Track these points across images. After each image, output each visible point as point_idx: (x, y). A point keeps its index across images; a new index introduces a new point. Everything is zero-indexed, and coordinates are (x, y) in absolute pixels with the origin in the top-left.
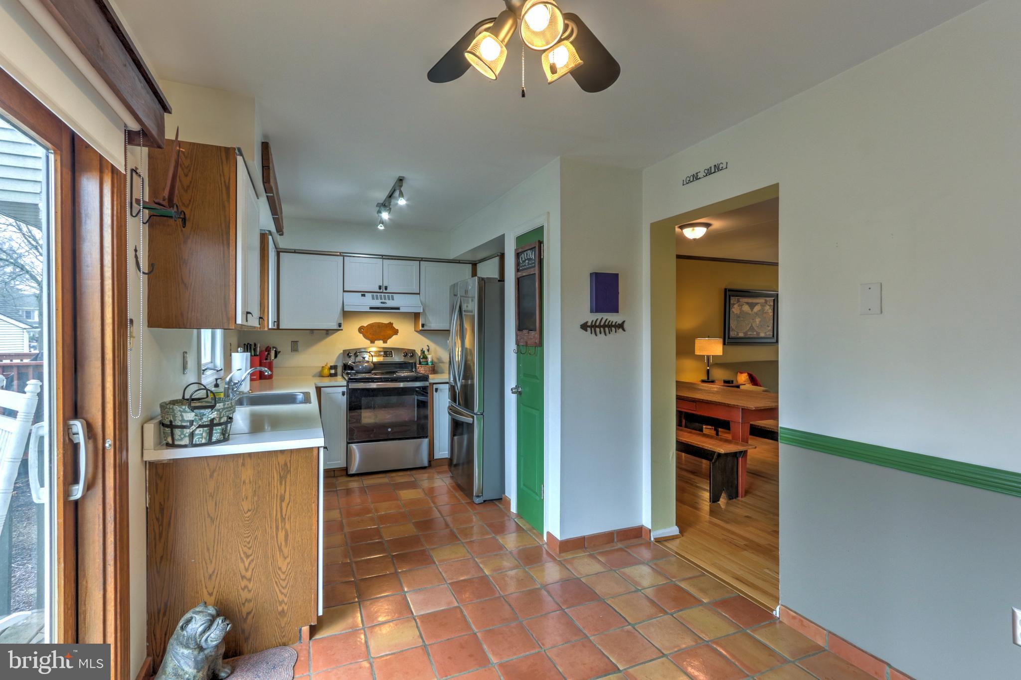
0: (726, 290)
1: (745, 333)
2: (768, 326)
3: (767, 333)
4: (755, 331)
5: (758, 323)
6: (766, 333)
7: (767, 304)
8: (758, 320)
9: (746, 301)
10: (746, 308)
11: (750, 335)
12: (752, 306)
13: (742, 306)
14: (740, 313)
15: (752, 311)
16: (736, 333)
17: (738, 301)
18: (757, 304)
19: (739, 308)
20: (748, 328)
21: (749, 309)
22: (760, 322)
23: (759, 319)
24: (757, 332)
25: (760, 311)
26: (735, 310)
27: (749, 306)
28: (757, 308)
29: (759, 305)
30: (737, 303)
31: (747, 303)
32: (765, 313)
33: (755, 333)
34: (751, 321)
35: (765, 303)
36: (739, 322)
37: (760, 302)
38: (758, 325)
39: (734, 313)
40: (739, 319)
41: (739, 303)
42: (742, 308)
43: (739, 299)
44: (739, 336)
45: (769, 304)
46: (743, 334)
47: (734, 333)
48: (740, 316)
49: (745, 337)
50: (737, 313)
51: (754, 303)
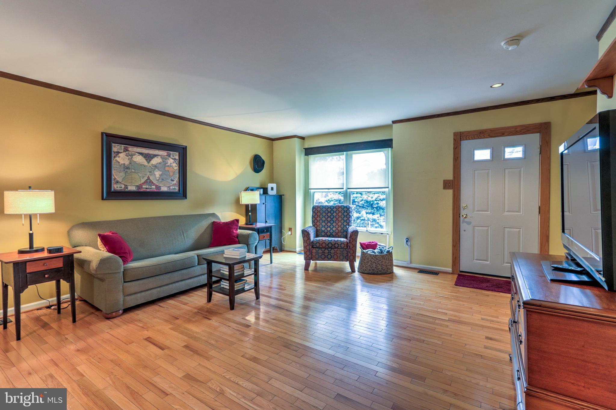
0: (102, 133)
1: (139, 187)
2: (173, 181)
4: (154, 184)
5: (158, 176)
6: (169, 187)
7: (170, 157)
8: (157, 173)
9: (137, 151)
10: (139, 159)
11: (146, 188)
12: (149, 158)
13: (132, 155)
14: (130, 163)
15: (148, 163)
16: (123, 186)
17: (126, 150)
18: (155, 156)
19: (128, 158)
20: (143, 181)
21: (145, 161)
22: (161, 175)
23: (161, 173)
24: (156, 186)
25: (160, 163)
26: (120, 159)
27: (145, 157)
28: (155, 161)
29: (159, 157)
30: (124, 151)
31: (140, 154)
32: (168, 166)
33: (154, 187)
34: (148, 174)
35: (167, 156)
36: (127, 174)
37: (160, 154)
38: (157, 179)
39: (119, 163)
40: (127, 170)
41: (127, 152)
42: (132, 158)
43: (127, 147)
44: (126, 190)
45: (174, 158)
46: (135, 187)
47: (118, 186)
48: (129, 167)
49: (140, 190)
50: (124, 164)
51: (152, 154)
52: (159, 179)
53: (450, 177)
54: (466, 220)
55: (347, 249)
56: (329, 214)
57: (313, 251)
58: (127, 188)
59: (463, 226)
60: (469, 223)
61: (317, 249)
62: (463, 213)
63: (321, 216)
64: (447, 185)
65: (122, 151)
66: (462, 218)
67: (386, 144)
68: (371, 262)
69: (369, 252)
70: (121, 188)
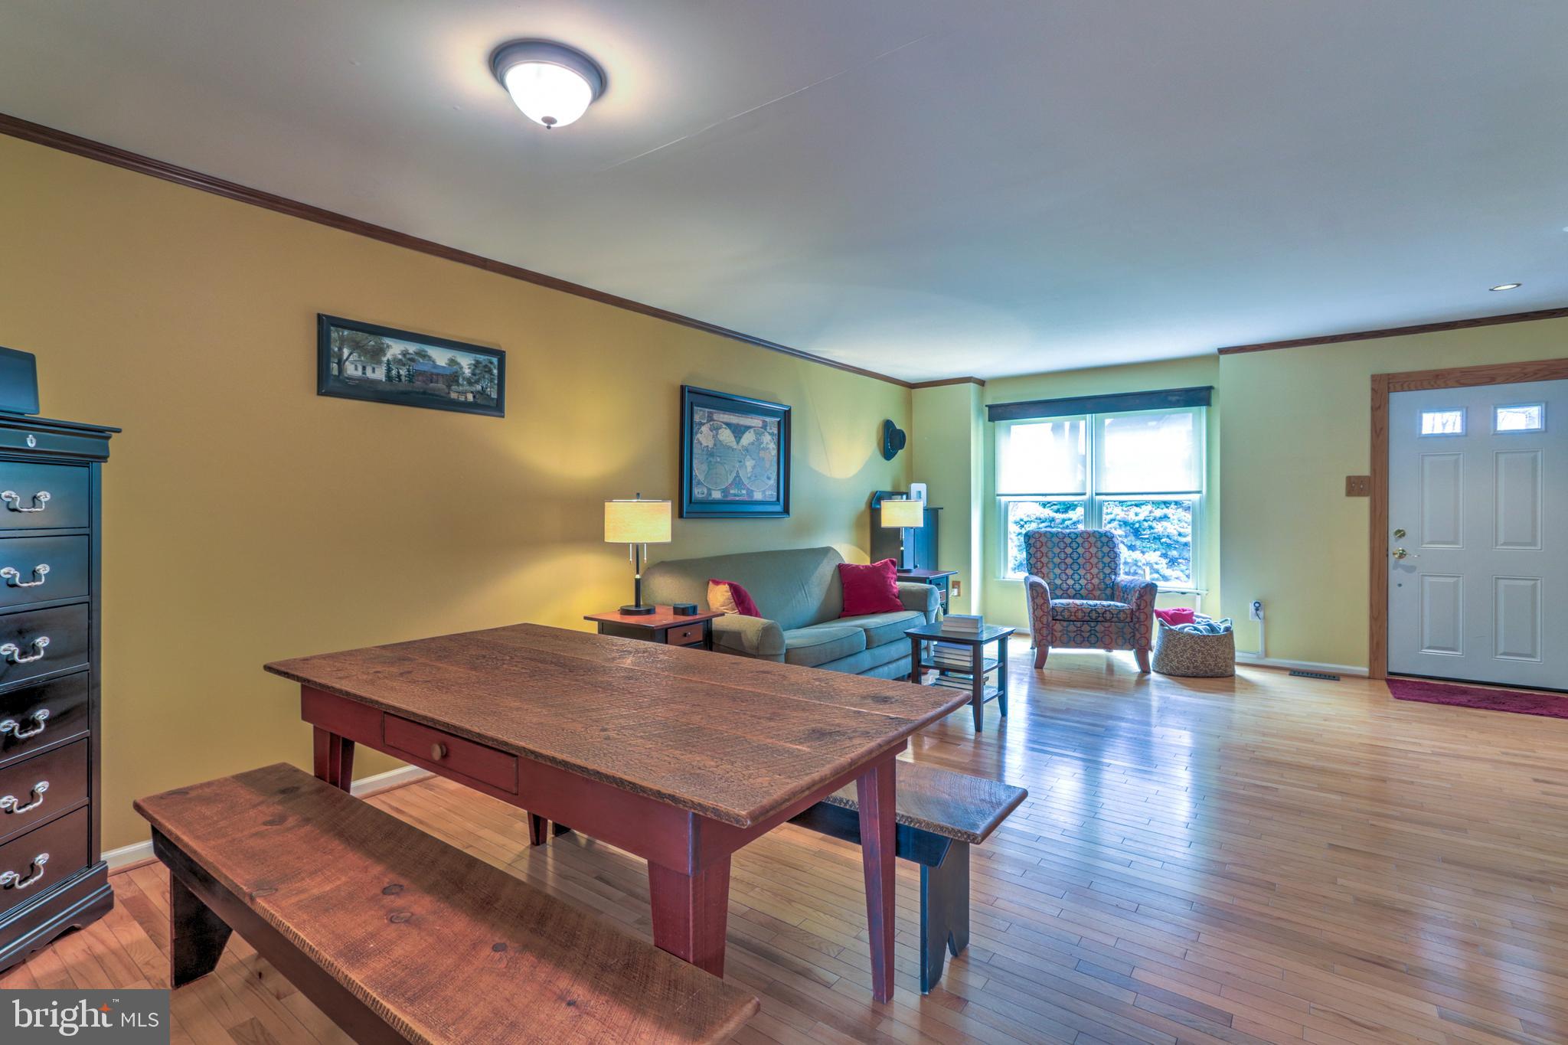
0: (683, 388)
1: (725, 491)
2: (769, 478)
3: (767, 493)
4: (745, 487)
5: (749, 469)
6: (764, 492)
7: (766, 429)
8: (749, 464)
9: (725, 420)
10: (726, 435)
11: (735, 495)
12: (738, 431)
13: (717, 429)
14: (715, 445)
15: (738, 443)
16: (706, 491)
17: (710, 418)
18: (748, 428)
19: (712, 434)
20: (730, 481)
21: (733, 439)
22: (754, 467)
23: (753, 462)
24: (748, 489)
25: (753, 444)
26: (704, 437)
27: (733, 432)
28: (748, 438)
29: (752, 430)
30: (708, 421)
31: (728, 425)
32: (763, 449)
33: (744, 492)
34: (737, 465)
35: (762, 428)
36: (711, 467)
37: (753, 425)
38: (749, 475)
39: (701, 444)
40: (711, 459)
41: (711, 423)
42: (717, 434)
43: (711, 413)
44: (710, 499)
45: (771, 431)
46: (719, 492)
47: (700, 490)
48: (713, 452)
49: (726, 499)
50: (707, 446)
51: (742, 426)
52: (751, 476)
53: (1364, 470)
54: (1402, 562)
55: (1131, 624)
56: (1069, 550)
57: (1055, 627)
58: (710, 495)
59: (1395, 575)
60: (1410, 569)
61: (1065, 624)
62: (1395, 546)
63: (1050, 555)
64: (1355, 486)
65: (705, 421)
66: (1392, 559)
67: (1197, 397)
68: (1194, 650)
69: (1186, 630)
70: (703, 494)
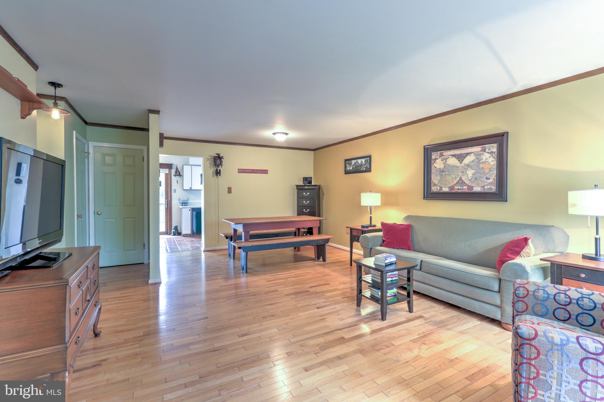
0: (424, 147)
1: (452, 188)
2: (489, 179)
3: (486, 187)
4: (466, 185)
5: (470, 175)
6: (484, 186)
8: (470, 173)
10: (452, 161)
11: (458, 189)
12: (461, 158)
13: (446, 159)
14: (445, 167)
15: (461, 163)
16: (439, 188)
17: (442, 155)
18: (468, 154)
19: (442, 162)
20: (455, 183)
21: (457, 162)
22: (474, 174)
23: (473, 171)
24: (468, 186)
25: (473, 161)
26: (438, 164)
27: (457, 158)
28: (467, 160)
29: (472, 155)
30: (440, 157)
31: (454, 156)
32: (483, 163)
33: (466, 187)
34: (460, 174)
35: (481, 151)
36: (442, 177)
37: (473, 151)
38: (470, 179)
39: (436, 168)
40: (443, 173)
41: (442, 157)
42: (446, 162)
43: (442, 153)
44: (441, 191)
45: (490, 151)
46: (448, 188)
47: (435, 188)
48: (444, 170)
49: (452, 191)
50: (440, 168)
51: (464, 154)
52: (472, 178)
58: (442, 190)
65: (439, 157)
70: (437, 189)
